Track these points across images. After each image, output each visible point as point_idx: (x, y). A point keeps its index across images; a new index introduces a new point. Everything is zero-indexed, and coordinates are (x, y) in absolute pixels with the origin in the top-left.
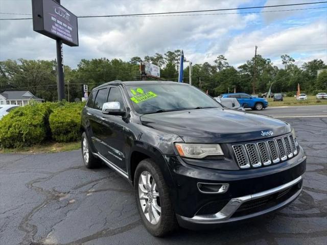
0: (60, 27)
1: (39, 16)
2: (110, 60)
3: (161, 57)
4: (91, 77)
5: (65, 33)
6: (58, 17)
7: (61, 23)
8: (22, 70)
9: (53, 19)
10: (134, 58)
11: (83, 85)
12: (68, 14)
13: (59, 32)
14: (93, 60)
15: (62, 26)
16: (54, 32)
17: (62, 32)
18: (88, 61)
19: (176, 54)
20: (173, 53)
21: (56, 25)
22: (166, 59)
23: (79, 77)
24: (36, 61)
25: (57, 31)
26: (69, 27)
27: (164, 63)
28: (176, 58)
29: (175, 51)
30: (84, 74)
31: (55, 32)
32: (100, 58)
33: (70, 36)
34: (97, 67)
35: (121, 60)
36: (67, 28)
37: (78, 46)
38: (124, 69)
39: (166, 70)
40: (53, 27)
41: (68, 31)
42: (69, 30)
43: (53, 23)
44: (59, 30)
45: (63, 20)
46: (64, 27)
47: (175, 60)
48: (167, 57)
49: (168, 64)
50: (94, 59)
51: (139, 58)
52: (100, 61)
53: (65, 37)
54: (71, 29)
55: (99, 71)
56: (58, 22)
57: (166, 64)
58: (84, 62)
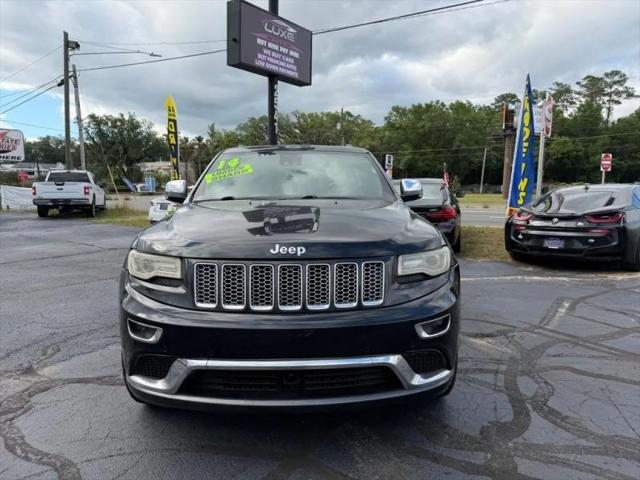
0: (274, 54)
1: (235, 40)
2: (448, 104)
3: (568, 91)
4: (407, 140)
5: (282, 64)
6: (270, 38)
7: (276, 47)
8: (297, 131)
9: (259, 41)
10: (502, 96)
11: (385, 156)
12: (291, 30)
13: (269, 63)
14: (413, 106)
15: (279, 52)
16: (259, 63)
17: (277, 62)
18: (404, 110)
19: (608, 80)
20: (601, 79)
21: (265, 51)
22: (579, 93)
23: (385, 140)
24: (319, 114)
25: (266, 61)
26: (292, 53)
27: (572, 103)
28: (608, 90)
29: (607, 75)
30: (395, 135)
31: (263, 64)
32: (429, 102)
33: (294, 68)
34: (421, 120)
35: (469, 103)
36: (288, 55)
37: (310, 84)
38: (474, 120)
39: (575, 118)
40: (260, 56)
41: (290, 60)
42: (292, 57)
43: (260, 49)
44: (271, 60)
45: (281, 41)
46: (282, 53)
47: (604, 95)
48: (583, 90)
49: (582, 105)
50: (416, 104)
51: (514, 96)
52: (429, 106)
53: (283, 71)
54: (297, 55)
55: (423, 127)
56: (270, 45)
57: (578, 104)
58: (398, 112)
